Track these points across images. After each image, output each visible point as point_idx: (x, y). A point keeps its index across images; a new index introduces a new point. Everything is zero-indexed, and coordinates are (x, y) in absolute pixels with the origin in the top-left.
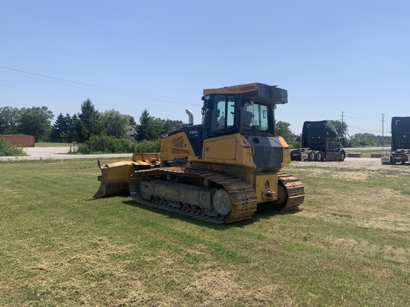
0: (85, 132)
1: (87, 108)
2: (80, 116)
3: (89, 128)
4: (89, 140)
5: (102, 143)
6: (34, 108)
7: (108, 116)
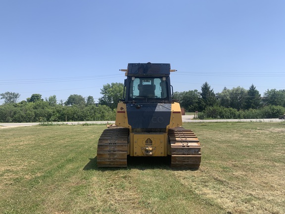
0: (203, 105)
1: (206, 88)
2: (201, 94)
3: (206, 102)
4: (205, 110)
5: (214, 111)
6: (190, 91)
7: (235, 92)
